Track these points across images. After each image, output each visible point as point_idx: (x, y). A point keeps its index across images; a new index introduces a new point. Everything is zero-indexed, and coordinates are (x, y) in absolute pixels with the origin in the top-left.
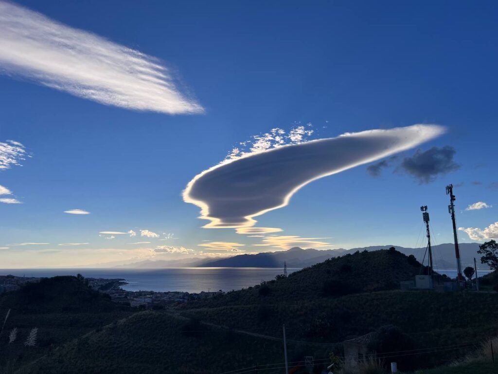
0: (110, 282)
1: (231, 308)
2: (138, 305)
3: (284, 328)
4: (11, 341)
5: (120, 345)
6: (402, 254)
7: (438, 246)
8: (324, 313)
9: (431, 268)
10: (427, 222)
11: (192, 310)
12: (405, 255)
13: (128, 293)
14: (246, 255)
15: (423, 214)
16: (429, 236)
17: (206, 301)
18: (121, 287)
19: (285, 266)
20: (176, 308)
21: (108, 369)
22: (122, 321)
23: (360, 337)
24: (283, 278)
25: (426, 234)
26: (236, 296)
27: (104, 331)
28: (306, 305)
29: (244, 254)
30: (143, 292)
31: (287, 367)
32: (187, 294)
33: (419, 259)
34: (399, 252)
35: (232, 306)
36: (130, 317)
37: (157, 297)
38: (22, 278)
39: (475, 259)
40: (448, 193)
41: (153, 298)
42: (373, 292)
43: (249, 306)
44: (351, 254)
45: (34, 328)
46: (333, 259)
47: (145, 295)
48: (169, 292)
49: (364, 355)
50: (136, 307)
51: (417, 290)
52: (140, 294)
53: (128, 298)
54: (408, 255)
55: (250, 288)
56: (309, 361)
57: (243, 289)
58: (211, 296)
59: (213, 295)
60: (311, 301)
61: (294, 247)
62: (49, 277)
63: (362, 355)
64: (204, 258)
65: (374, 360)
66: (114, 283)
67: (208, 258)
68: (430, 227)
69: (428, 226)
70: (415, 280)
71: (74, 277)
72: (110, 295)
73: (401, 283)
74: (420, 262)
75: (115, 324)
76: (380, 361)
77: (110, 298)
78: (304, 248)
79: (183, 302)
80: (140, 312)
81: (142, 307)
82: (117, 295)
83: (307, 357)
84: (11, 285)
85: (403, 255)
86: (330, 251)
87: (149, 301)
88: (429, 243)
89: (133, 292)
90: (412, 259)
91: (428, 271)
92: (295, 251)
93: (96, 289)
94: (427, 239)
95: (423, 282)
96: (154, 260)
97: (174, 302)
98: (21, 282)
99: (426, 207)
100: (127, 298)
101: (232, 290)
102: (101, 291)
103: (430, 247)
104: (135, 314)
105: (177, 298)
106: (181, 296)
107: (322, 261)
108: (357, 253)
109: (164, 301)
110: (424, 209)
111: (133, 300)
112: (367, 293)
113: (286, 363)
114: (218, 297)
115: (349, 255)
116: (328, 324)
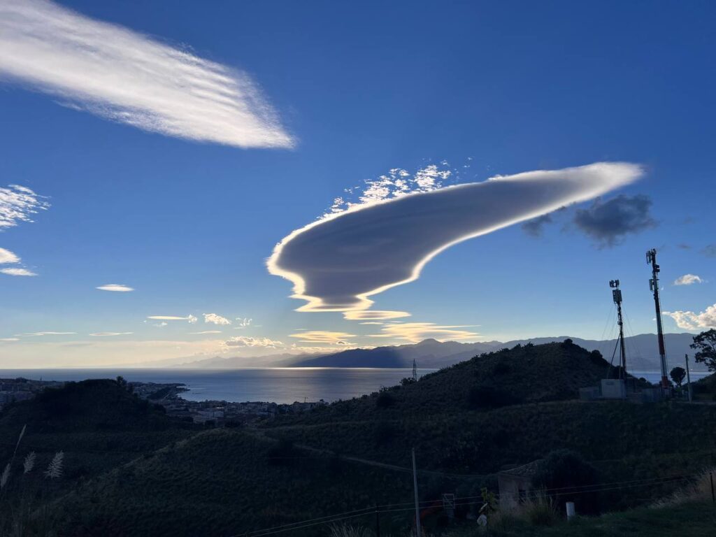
0: (163, 388)
1: (337, 426)
2: (204, 421)
3: (413, 452)
4: (26, 471)
5: (179, 477)
6: (583, 349)
7: (634, 337)
8: (470, 433)
9: (623, 369)
10: (619, 304)
11: (281, 428)
12: (586, 350)
13: (190, 403)
14: (358, 349)
15: (614, 291)
16: (621, 324)
17: (301, 416)
18: (179, 395)
19: (415, 366)
20: (258, 424)
21: (162, 511)
22: (181, 444)
23: (522, 467)
24: (411, 382)
25: (617, 320)
26: (344, 408)
27: (156, 457)
28: (445, 421)
29: (355, 348)
30: (211, 402)
31: (417, 508)
32: (274, 405)
33: (606, 356)
34: (578, 347)
35: (338, 423)
36: (193, 438)
37: (231, 410)
38: (38, 382)
39: (686, 356)
40: (650, 261)
41: (226, 410)
42: (542, 403)
43: (363, 422)
44: (510, 349)
45: (59, 452)
46: (484, 356)
47: (214, 407)
48: (249, 403)
49: (527, 492)
50: (201, 424)
51: (604, 399)
52: (207, 405)
53: (190, 410)
54: (590, 350)
55: (365, 397)
56: (448, 501)
57: (354, 398)
58: (309, 408)
59: (312, 406)
60: (452, 415)
61: (426, 338)
62: (77, 381)
63: (524, 491)
64: (297, 354)
65: (543, 498)
66: (169, 389)
67: (304, 355)
68: (622, 310)
69: (619, 309)
70: (600, 387)
71: (113, 381)
72: (165, 407)
73: (581, 389)
74: (607, 360)
75: (172, 447)
76: (551, 500)
77: (164, 411)
78: (442, 341)
79: (269, 416)
80: (207, 431)
81: (210, 424)
82: (174, 406)
83: (445, 495)
84: (22, 393)
85: (584, 351)
86: (478, 344)
87: (219, 416)
88: (621, 334)
89: (196, 403)
90: (596, 356)
91: (619, 373)
92: (429, 344)
93: (144, 397)
94: (619, 327)
95: (612, 389)
96: (227, 357)
97: (255, 416)
98: (37, 387)
99: (617, 282)
100: (188, 410)
101: (338, 400)
102: (151, 401)
103: (622, 339)
104: (200, 433)
105: (260, 410)
106: (266, 407)
107: (468, 358)
108: (518, 348)
109: (241, 415)
110: (615, 284)
111: (197, 414)
112: (531, 405)
113: (417, 503)
114: (319, 409)
115: (506, 350)
116: (476, 448)
